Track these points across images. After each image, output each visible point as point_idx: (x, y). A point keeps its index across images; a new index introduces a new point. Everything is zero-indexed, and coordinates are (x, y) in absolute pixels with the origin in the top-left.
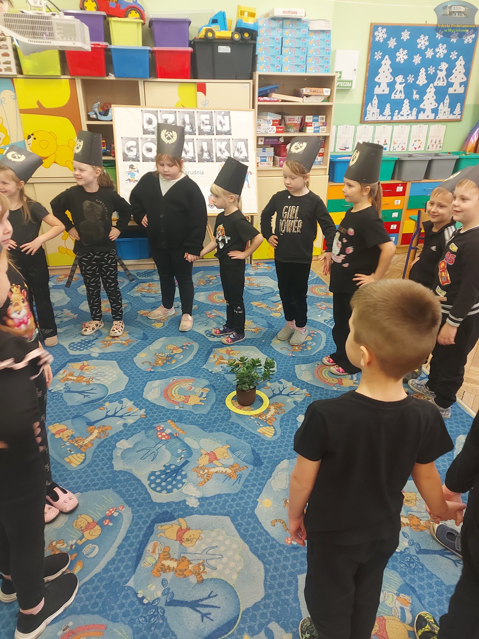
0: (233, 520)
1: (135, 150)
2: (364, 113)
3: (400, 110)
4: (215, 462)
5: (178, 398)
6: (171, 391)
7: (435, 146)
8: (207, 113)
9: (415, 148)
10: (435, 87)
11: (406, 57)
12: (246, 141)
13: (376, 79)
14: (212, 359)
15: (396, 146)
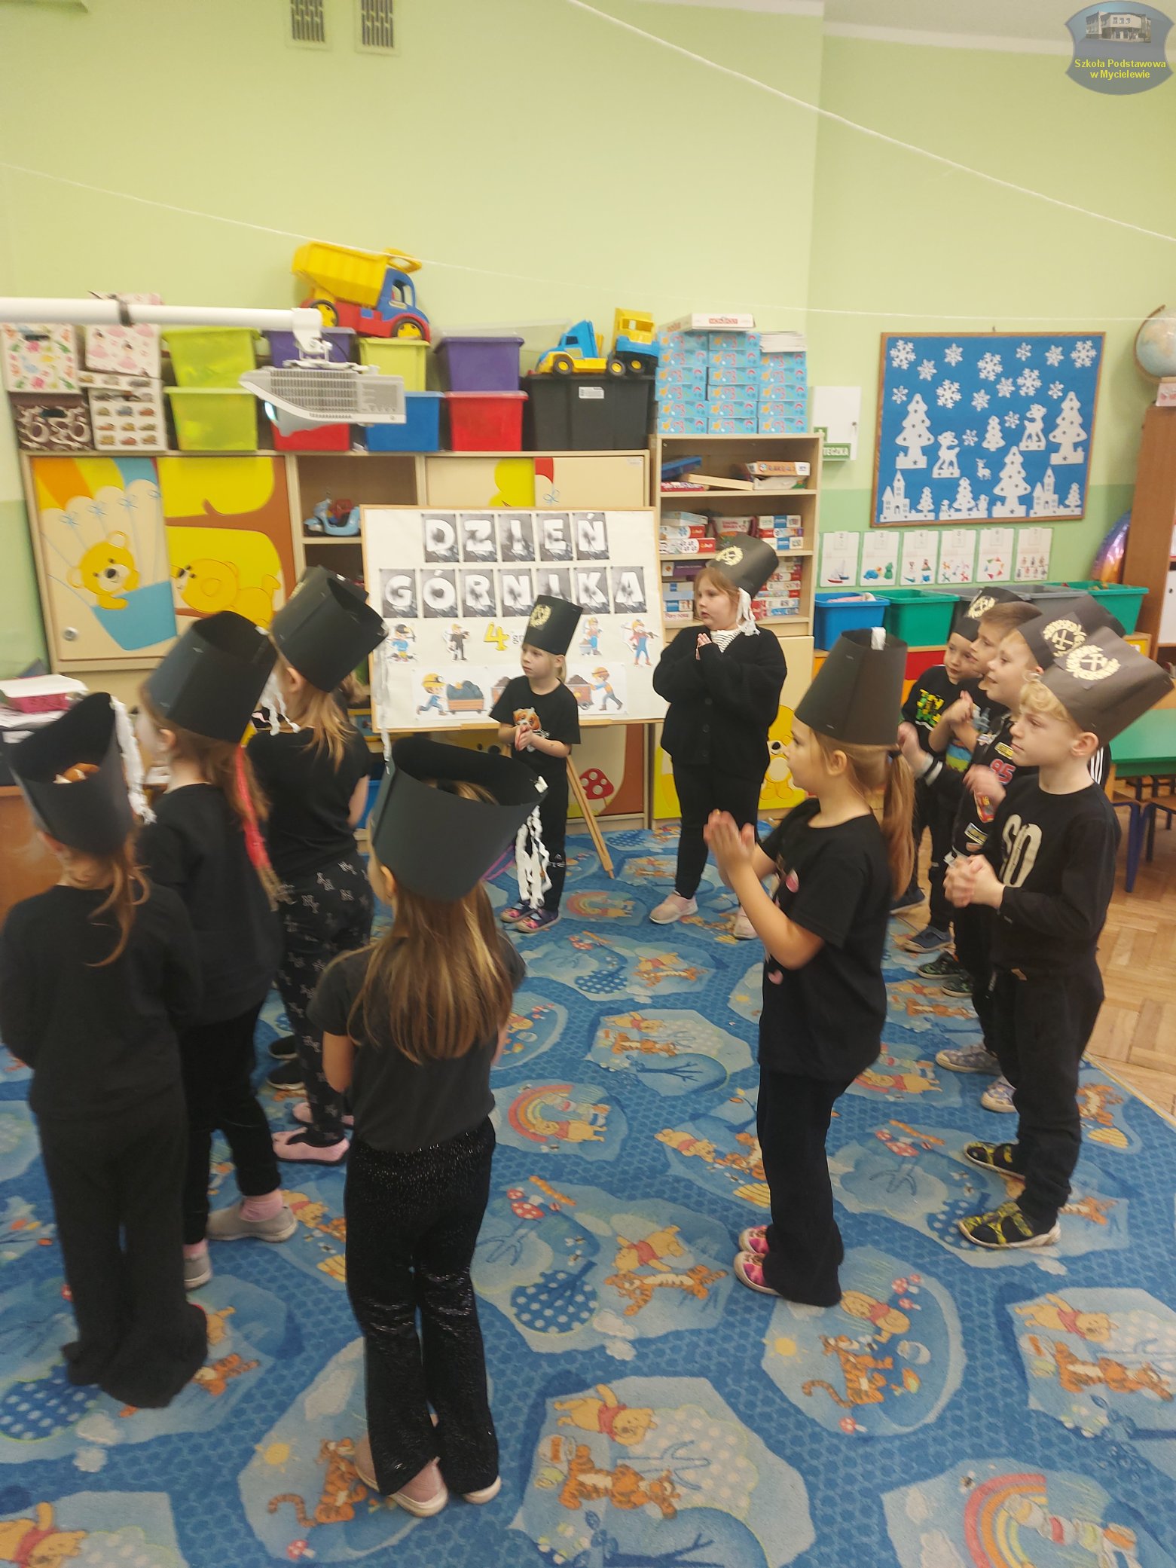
0: (718, 1385)
1: (408, 594)
2: (877, 507)
3: (953, 500)
4: (653, 1263)
5: (543, 1128)
6: (526, 1113)
7: (1032, 570)
8: (557, 517)
9: (991, 576)
10: (1022, 453)
11: (957, 397)
12: (639, 571)
13: (899, 441)
14: (604, 1039)
15: (949, 573)
